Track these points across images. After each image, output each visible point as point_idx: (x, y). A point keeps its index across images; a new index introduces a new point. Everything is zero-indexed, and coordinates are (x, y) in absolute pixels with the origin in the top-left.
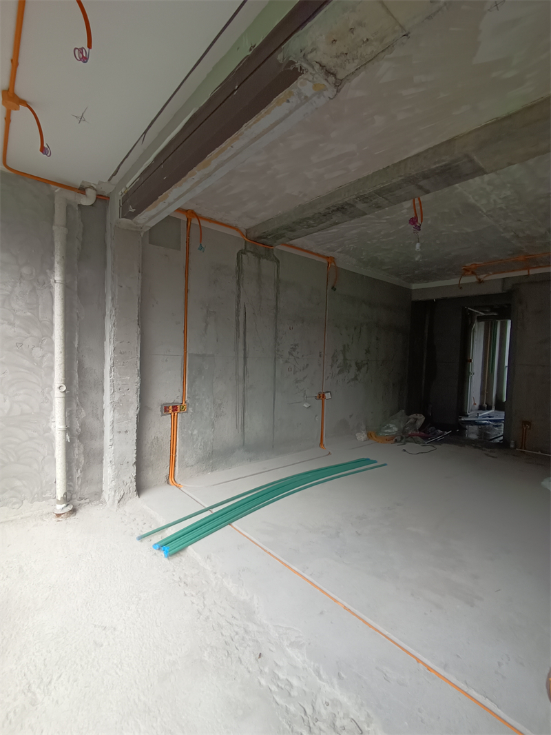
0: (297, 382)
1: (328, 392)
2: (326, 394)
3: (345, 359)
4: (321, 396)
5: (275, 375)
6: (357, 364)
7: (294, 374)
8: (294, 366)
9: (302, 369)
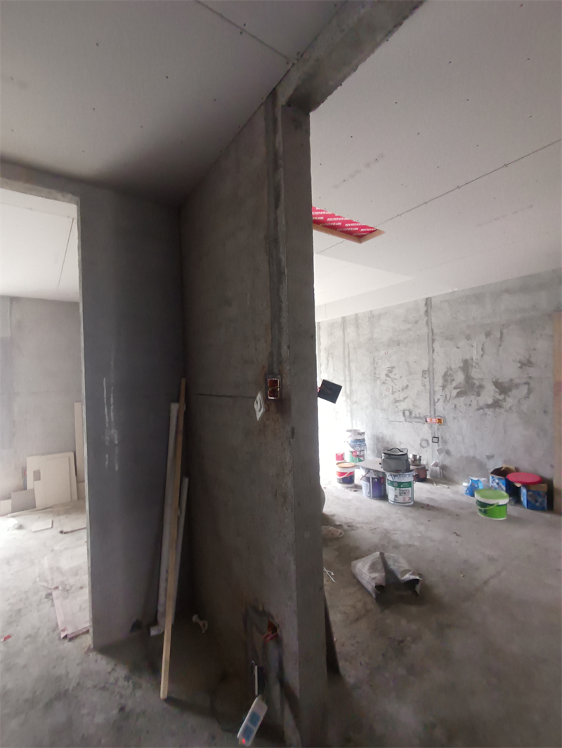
3: (468, 378)
7: (392, 394)
8: (392, 387)
9: (401, 389)
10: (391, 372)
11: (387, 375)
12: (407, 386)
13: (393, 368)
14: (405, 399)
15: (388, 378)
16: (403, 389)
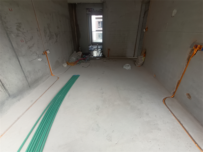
0: (30, 48)
1: (47, 50)
2: (47, 51)
3: (50, 32)
4: (45, 53)
5: (12, 46)
6: (55, 34)
7: (26, 43)
8: (24, 38)
9: (30, 40)
10: (20, 27)
11: (18, 30)
12: (32, 37)
13: (20, 24)
14: (33, 45)
15: (19, 32)
16: (31, 40)
